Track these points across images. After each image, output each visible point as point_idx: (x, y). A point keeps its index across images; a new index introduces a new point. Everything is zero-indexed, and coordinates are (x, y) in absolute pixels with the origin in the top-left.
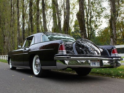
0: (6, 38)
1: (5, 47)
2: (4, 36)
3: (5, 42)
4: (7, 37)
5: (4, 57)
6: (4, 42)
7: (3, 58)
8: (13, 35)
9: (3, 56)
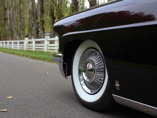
0: (8, 12)
1: (7, 28)
2: (6, 9)
3: (7, 18)
4: (10, 9)
5: (6, 43)
6: (5, 19)
7: (4, 46)
8: (21, 6)
9: (4, 42)
